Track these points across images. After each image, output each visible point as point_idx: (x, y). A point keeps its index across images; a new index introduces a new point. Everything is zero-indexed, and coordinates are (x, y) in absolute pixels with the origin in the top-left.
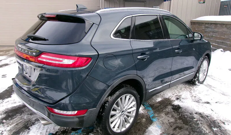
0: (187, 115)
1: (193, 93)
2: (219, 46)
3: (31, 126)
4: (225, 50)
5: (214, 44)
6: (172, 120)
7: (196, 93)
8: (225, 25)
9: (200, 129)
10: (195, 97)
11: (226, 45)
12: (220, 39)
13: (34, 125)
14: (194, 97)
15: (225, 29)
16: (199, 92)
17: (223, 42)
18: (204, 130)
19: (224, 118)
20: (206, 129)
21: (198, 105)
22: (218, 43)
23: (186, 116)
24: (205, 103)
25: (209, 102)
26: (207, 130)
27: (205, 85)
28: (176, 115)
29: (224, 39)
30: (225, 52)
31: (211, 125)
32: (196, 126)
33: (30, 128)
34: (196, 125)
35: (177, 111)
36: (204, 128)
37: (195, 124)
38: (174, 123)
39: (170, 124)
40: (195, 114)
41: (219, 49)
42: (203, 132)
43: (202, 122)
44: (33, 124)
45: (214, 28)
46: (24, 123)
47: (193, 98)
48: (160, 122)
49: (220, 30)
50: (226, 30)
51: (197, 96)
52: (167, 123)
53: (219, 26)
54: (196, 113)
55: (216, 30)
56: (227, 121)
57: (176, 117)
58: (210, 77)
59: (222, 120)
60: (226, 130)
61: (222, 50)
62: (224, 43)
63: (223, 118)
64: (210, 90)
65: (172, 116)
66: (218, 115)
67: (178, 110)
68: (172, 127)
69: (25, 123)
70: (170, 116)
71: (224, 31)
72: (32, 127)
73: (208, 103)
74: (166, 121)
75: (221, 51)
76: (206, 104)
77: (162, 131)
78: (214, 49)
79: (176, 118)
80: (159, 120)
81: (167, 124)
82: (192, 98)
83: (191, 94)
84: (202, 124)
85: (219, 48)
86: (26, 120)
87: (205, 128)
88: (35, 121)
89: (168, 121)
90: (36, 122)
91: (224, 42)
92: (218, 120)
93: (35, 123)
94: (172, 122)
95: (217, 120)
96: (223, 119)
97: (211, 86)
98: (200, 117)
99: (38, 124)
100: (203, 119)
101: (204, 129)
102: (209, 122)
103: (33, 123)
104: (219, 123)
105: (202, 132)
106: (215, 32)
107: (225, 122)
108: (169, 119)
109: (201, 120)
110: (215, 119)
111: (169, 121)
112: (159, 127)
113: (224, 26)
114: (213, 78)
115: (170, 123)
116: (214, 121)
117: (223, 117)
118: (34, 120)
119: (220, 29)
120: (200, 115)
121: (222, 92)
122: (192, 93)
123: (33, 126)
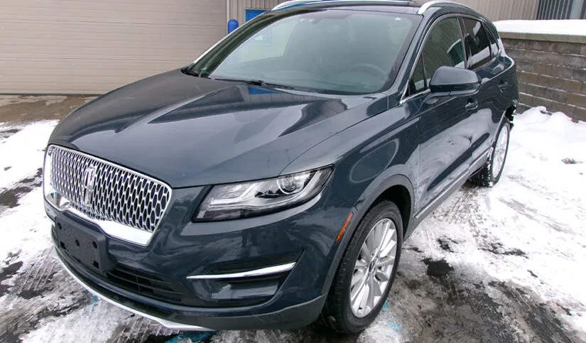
0: (468, 290)
1: (478, 225)
2: (537, 99)
3: (27, 332)
4: (551, 109)
5: (525, 94)
6: (430, 305)
7: (487, 224)
8: (553, 45)
9: (505, 332)
10: (485, 237)
11: (555, 96)
12: (538, 79)
13: (36, 329)
14: (482, 236)
15: (553, 56)
16: (495, 223)
17: (546, 89)
18: (518, 334)
19: (566, 297)
20: (524, 330)
21: (494, 260)
22: (533, 91)
23: (466, 294)
24: (512, 253)
25: (523, 250)
26: (525, 333)
27: (508, 203)
28: (438, 290)
29: (548, 81)
30: (551, 114)
31: (534, 316)
32: (494, 322)
33: (21, 339)
34: (493, 319)
35: (441, 279)
36: (516, 328)
37: (491, 317)
38: (436, 315)
39: (424, 317)
40: (489, 287)
41: (536, 106)
42: (517, 339)
43: (510, 310)
44: (34, 325)
45: (524, 53)
46: (5, 323)
47: (481, 239)
48: (399, 311)
49: (539, 58)
50: (556, 58)
51: (488, 234)
52: (417, 314)
53: (536, 46)
54: (492, 284)
55: (529, 57)
56: (576, 306)
57: (438, 295)
58: (518, 182)
59: (561, 302)
60: (575, 332)
61: (544, 108)
62: (550, 91)
63: (563, 296)
64: (522, 217)
65: (430, 294)
66: (550, 287)
67: (443, 277)
68: (430, 325)
69: (7, 326)
70: (423, 293)
71: (550, 62)
72: (29, 335)
73: (519, 253)
74: (413, 309)
75: (542, 112)
76: (514, 256)
77: (404, 338)
78: (522, 106)
79: (439, 298)
80: (395, 307)
81: (416, 317)
82: (477, 240)
83: (472, 228)
84: (509, 314)
85: (534, 103)
86: (10, 315)
87: (519, 327)
88: (39, 318)
89: (418, 308)
90: (42, 321)
91: (549, 88)
92: (552, 304)
93: (37, 322)
94: (429, 312)
95: (548, 302)
96: (564, 300)
97: (521, 205)
98: (504, 295)
99: (46, 327)
100: (511, 301)
101: (519, 331)
102: (527, 307)
103: (31, 323)
104: (554, 312)
105: (512, 339)
106: (527, 63)
107: (570, 308)
108: (420, 300)
109: (507, 305)
110: (544, 299)
111: (420, 307)
112: (397, 328)
113: (551, 48)
114: (528, 184)
115: (424, 315)
116: (541, 304)
117: (564, 294)
118: (35, 312)
119: (541, 54)
120: (503, 289)
121: (552, 223)
122: (475, 226)
123: (32, 333)
